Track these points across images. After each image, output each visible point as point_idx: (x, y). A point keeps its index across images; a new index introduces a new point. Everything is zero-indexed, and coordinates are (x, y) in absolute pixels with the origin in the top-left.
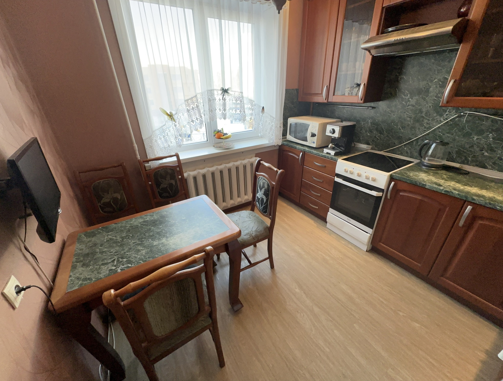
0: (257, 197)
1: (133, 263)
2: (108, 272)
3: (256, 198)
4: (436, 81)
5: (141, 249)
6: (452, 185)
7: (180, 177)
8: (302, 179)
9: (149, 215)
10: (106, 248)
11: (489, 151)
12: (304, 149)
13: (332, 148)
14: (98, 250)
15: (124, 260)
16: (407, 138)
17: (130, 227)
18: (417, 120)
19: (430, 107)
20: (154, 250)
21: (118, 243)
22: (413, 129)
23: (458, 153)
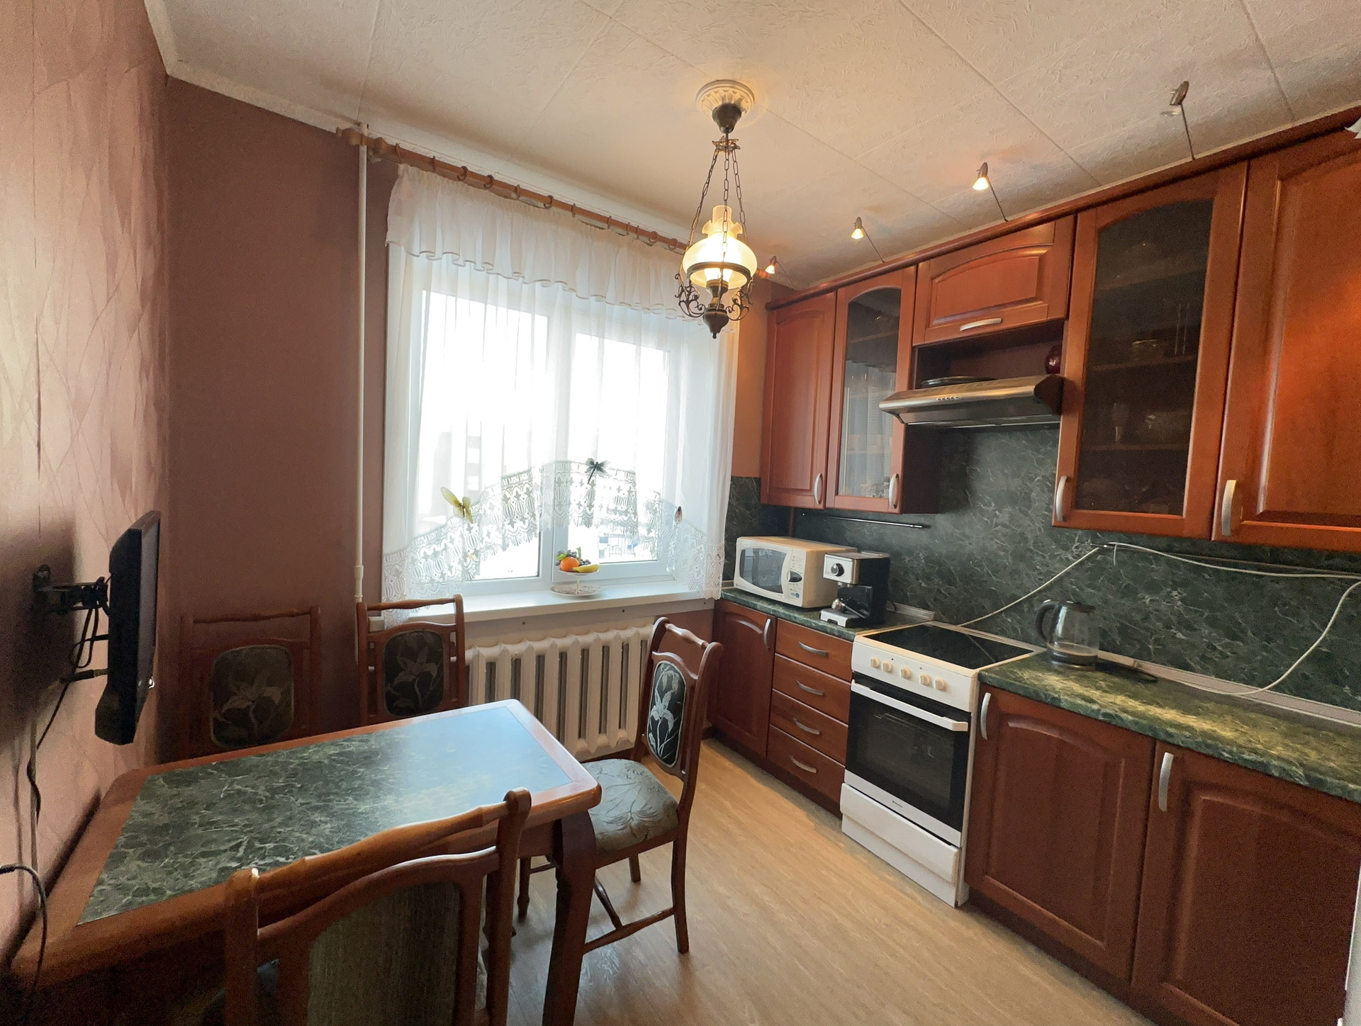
0: (653, 718)
1: (291, 854)
2: (214, 875)
3: (649, 722)
4: (1038, 480)
5: (320, 821)
6: (1118, 702)
7: (454, 659)
8: (772, 690)
9: (357, 739)
10: (221, 813)
11: (1184, 630)
12: (773, 611)
13: (840, 610)
14: (196, 819)
15: (267, 845)
16: (1008, 595)
17: (298, 765)
18: (1020, 557)
19: (1040, 529)
20: (356, 823)
21: (257, 802)
22: (1017, 576)
23: (1123, 630)
